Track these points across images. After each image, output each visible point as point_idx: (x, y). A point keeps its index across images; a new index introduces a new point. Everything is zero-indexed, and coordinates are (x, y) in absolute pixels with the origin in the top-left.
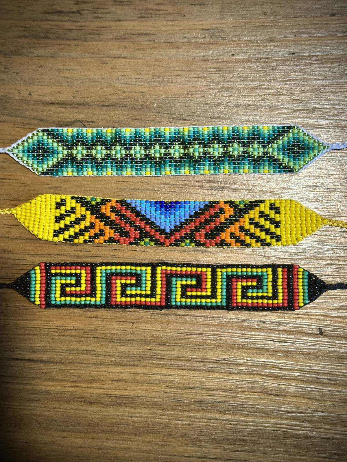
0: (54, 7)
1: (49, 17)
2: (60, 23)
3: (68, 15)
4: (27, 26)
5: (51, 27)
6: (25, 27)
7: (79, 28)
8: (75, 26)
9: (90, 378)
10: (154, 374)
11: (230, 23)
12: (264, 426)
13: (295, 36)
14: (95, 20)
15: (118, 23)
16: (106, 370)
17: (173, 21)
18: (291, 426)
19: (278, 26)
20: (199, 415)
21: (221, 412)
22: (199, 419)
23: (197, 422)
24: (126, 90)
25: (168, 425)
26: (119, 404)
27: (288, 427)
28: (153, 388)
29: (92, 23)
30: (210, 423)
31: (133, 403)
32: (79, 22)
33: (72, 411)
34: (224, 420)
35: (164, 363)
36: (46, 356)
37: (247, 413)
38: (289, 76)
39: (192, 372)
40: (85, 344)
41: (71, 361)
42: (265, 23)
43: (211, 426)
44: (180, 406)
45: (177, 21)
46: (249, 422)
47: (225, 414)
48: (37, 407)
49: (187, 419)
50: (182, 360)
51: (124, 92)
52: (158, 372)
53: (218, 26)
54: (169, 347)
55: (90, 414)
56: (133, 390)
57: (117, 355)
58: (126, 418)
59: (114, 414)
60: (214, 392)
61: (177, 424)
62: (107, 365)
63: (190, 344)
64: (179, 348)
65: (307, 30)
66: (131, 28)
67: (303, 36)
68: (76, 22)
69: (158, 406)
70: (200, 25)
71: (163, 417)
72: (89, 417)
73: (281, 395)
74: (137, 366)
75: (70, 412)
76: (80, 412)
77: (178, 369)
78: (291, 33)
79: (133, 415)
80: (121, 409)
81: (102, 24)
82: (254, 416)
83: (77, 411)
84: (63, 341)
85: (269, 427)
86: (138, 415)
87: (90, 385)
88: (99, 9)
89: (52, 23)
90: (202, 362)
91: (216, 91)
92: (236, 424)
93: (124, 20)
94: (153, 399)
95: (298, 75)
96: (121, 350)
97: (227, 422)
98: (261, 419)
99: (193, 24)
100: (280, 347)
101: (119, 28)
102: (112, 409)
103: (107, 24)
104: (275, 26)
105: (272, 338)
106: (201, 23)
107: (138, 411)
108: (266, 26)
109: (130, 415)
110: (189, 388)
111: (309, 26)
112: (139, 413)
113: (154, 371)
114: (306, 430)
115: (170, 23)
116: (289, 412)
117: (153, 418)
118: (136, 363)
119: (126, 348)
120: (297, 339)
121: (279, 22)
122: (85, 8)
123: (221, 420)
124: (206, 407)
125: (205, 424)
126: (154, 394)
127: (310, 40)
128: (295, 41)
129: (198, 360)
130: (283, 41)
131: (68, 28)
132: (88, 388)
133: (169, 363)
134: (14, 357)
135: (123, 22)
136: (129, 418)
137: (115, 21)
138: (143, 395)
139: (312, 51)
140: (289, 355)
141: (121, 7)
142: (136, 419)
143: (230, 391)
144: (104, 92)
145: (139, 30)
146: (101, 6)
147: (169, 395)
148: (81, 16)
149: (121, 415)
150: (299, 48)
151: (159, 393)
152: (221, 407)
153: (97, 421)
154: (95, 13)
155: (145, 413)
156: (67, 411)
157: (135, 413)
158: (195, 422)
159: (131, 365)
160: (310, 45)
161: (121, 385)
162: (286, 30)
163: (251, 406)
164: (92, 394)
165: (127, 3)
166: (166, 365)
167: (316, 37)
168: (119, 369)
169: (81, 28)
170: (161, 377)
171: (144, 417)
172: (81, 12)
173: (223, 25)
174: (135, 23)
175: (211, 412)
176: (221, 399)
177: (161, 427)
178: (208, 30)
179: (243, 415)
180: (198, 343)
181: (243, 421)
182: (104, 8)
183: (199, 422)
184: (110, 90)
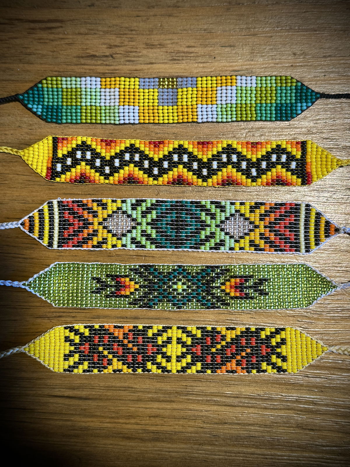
0: (88, 51)
1: (82, 61)
2: (94, 67)
3: (102, 59)
4: (62, 70)
5: (85, 71)
6: (59, 71)
7: (112, 72)
8: (108, 70)
9: (128, 415)
10: (191, 410)
11: (260, 64)
12: (299, 460)
13: (325, 76)
14: (128, 63)
15: (149, 66)
16: (144, 406)
17: (204, 63)
18: (326, 459)
19: (307, 65)
20: (235, 449)
21: (257, 447)
22: (235, 453)
23: (234, 456)
24: (158, 131)
25: (205, 459)
26: (157, 440)
27: (323, 460)
28: (189, 423)
29: (124, 67)
30: (246, 457)
31: (171, 439)
32: (111, 65)
33: (111, 446)
34: (259, 454)
35: (200, 398)
36: (84, 393)
37: (282, 447)
38: (318, 115)
39: (228, 408)
40: (122, 381)
41: (109, 397)
42: (295, 63)
43: (247, 460)
44: (216, 441)
45: (208, 62)
46: (284, 456)
47: (261, 448)
48: (77, 443)
49: (223, 454)
50: (217, 396)
51: (157, 133)
52: (194, 408)
53: (248, 67)
54: (204, 383)
55: (129, 450)
56: (170, 426)
57: (154, 391)
58: (163, 453)
59: (152, 448)
60: (250, 427)
61: (214, 459)
62: (144, 401)
63: (226, 380)
64: (214, 384)
65: (337, 70)
66: (163, 71)
67: (332, 75)
68: (109, 65)
69: (195, 442)
70: (231, 66)
71: (200, 452)
72: (128, 453)
73: (316, 430)
74: (173, 402)
75: (109, 448)
76: (119, 447)
77: (213, 405)
78: (320, 72)
79: (171, 450)
80: (159, 444)
81: (134, 68)
82: (290, 450)
83: (115, 447)
84: (101, 378)
85: (304, 461)
86: (176, 450)
87: (128, 421)
88: (131, 52)
89: (86, 67)
90: (237, 397)
91: (247, 130)
92: (272, 459)
93: (155, 63)
94: (190, 435)
95: (328, 114)
96: (157, 386)
97: (262, 456)
98: (297, 453)
99: (223, 66)
100: (314, 383)
101: (151, 71)
102: (150, 445)
103: (139, 67)
104: (305, 66)
105: (306, 373)
106: (231, 64)
107: (175, 446)
108: (296, 66)
109: (167, 450)
110: (225, 423)
111: (338, 66)
112: (176, 448)
113: (191, 406)
114: (340, 464)
115: (201, 65)
116: (324, 446)
117: (190, 453)
118: (172, 399)
119: (163, 384)
120: (331, 374)
121: (309, 62)
122: (118, 52)
123: (257, 454)
124: (242, 442)
125: (241, 458)
126: (190, 429)
127: (340, 79)
128: (325, 80)
129: (233, 396)
130: (312, 81)
131: (102, 72)
132: (126, 423)
133: (205, 398)
134: (53, 394)
135: (155, 65)
136: (167, 453)
137: (147, 64)
138: (181, 430)
139: (341, 90)
140: (323, 390)
141: (153, 51)
142: (173, 454)
143: (266, 426)
144: (137, 134)
145: (171, 73)
146: (133, 50)
147: (205, 430)
148: (114, 60)
149: (159, 450)
150: (328, 87)
151: (195, 428)
152: (256, 442)
153: (136, 456)
154: (128, 56)
155: (183, 448)
156: (107, 446)
157: (172, 448)
158: (231, 456)
159: (167, 401)
160: (339, 84)
161: (158, 421)
162: (316, 70)
163: (286, 441)
164: (130, 429)
165: (158, 46)
166: (202, 400)
167: (345, 76)
168: (156, 405)
169: (114, 71)
170: (196, 413)
171: (182, 452)
172: (114, 56)
173: (253, 66)
174: (167, 66)
175: (247, 447)
176: (257, 434)
177: (197, 462)
178: (239, 71)
179: (279, 449)
180: (233, 379)
181: (279, 456)
182: (136, 52)
183: (236, 456)
184: (144, 131)
